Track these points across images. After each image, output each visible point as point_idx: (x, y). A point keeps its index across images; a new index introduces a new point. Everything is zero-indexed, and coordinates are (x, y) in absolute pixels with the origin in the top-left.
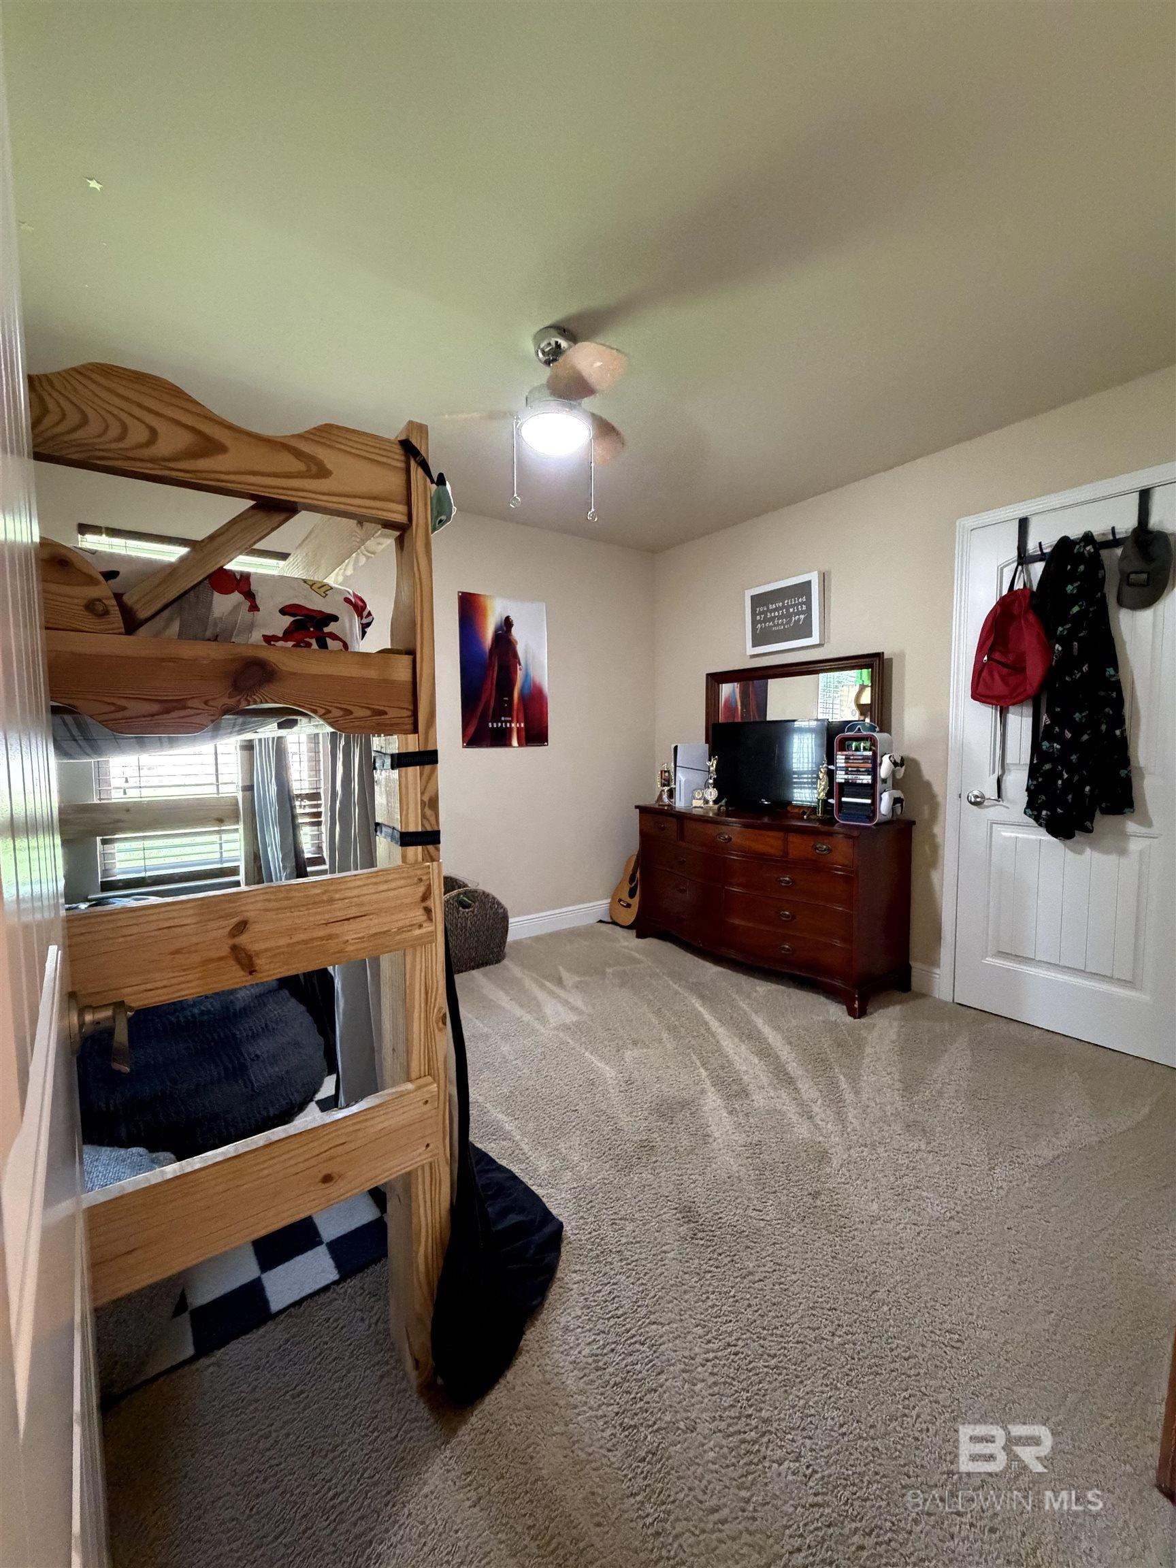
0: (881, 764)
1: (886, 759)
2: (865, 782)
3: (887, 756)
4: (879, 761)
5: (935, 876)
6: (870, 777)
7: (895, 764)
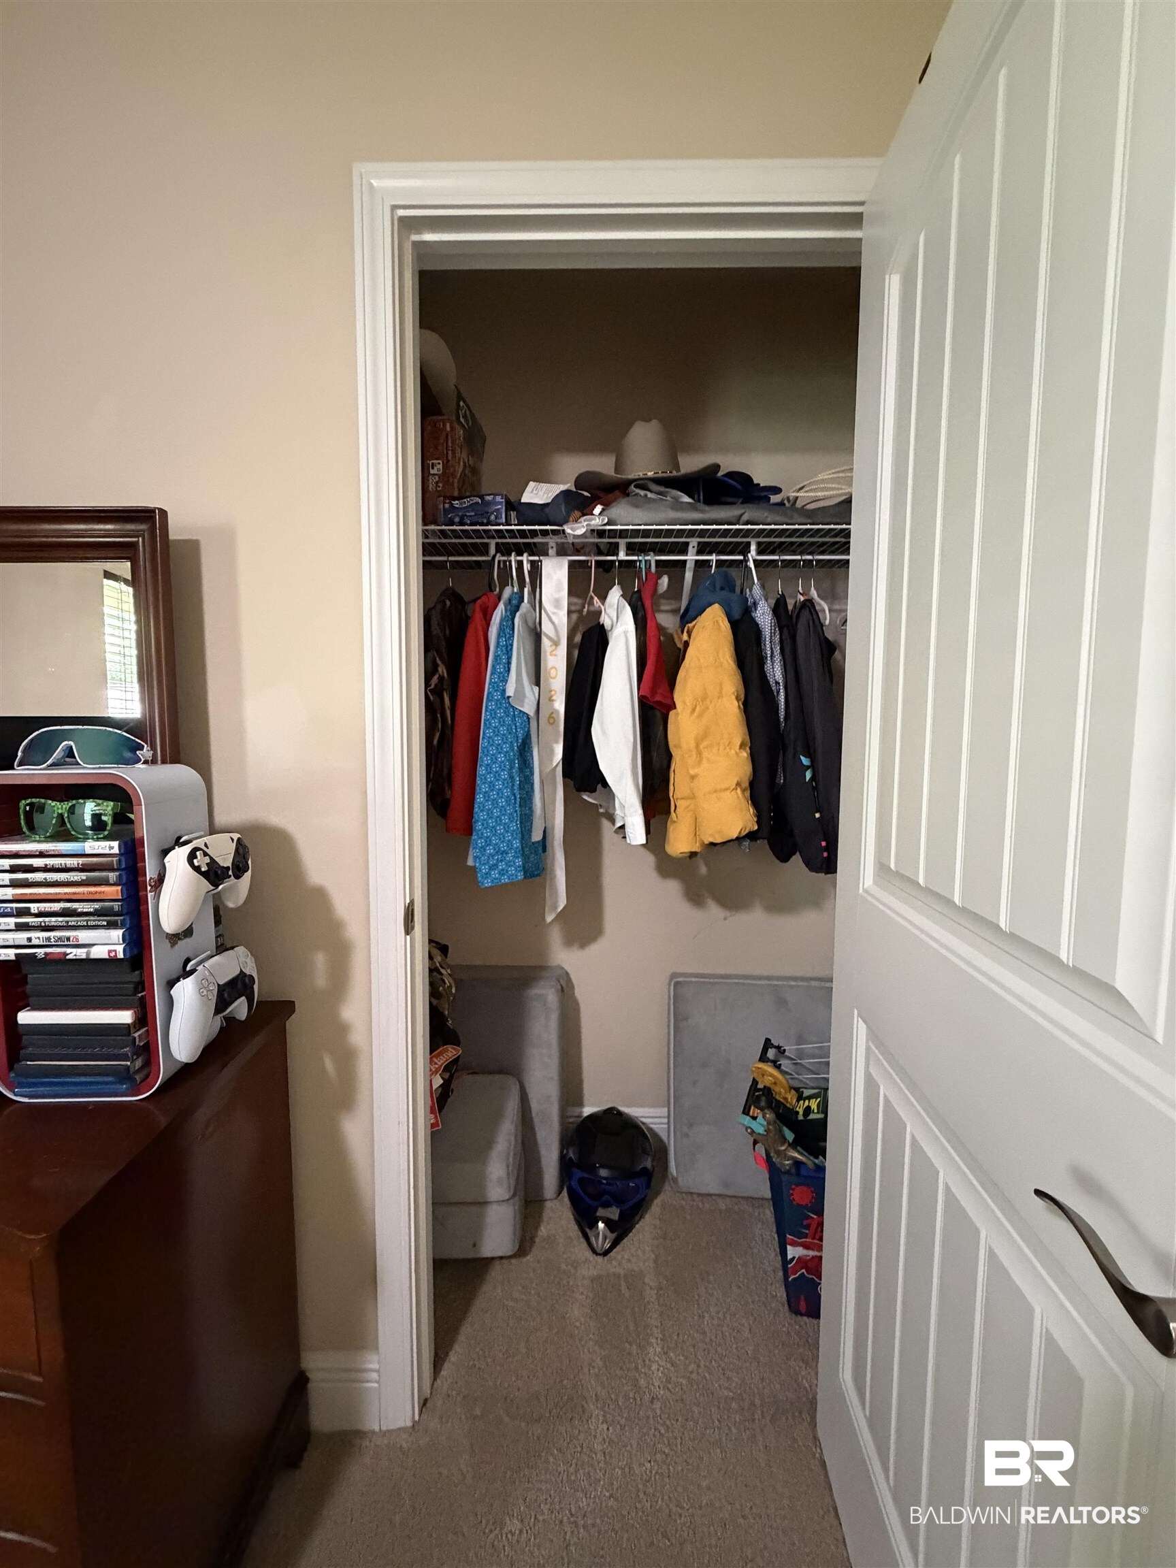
0: (161, 879)
1: (177, 860)
2: (99, 952)
3: (181, 853)
4: (150, 873)
5: (352, 1129)
6: (117, 934)
7: (214, 874)
